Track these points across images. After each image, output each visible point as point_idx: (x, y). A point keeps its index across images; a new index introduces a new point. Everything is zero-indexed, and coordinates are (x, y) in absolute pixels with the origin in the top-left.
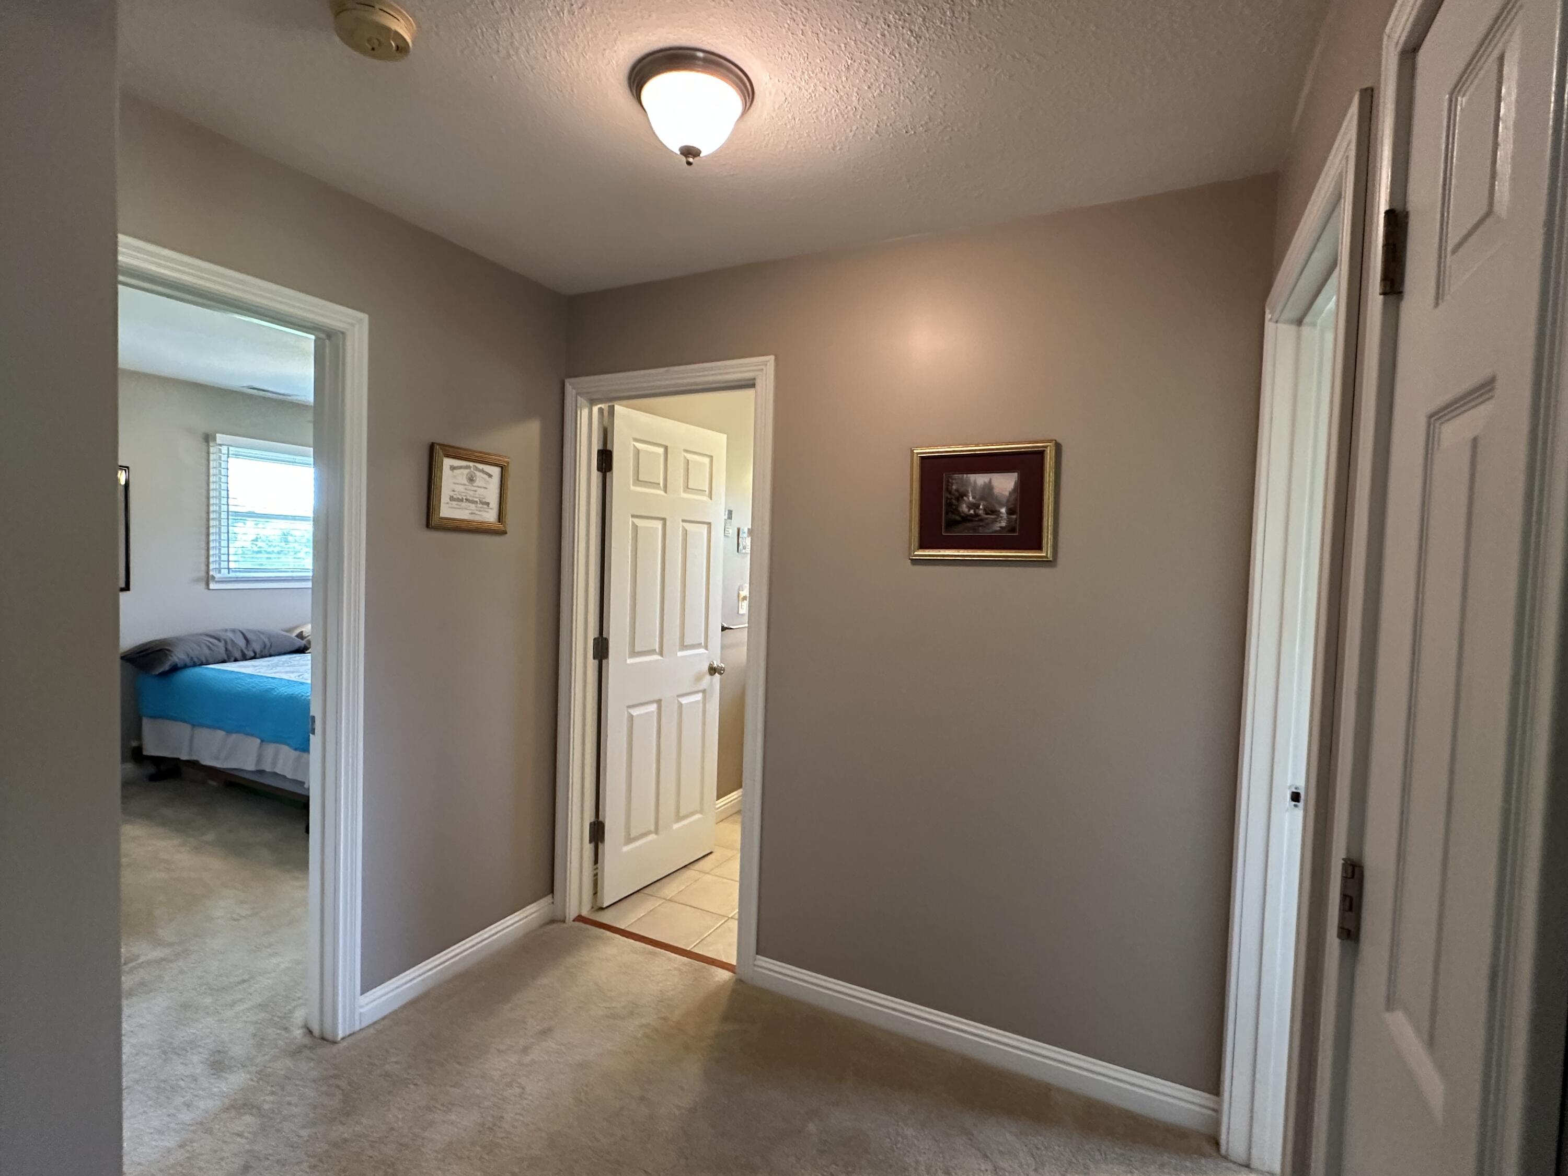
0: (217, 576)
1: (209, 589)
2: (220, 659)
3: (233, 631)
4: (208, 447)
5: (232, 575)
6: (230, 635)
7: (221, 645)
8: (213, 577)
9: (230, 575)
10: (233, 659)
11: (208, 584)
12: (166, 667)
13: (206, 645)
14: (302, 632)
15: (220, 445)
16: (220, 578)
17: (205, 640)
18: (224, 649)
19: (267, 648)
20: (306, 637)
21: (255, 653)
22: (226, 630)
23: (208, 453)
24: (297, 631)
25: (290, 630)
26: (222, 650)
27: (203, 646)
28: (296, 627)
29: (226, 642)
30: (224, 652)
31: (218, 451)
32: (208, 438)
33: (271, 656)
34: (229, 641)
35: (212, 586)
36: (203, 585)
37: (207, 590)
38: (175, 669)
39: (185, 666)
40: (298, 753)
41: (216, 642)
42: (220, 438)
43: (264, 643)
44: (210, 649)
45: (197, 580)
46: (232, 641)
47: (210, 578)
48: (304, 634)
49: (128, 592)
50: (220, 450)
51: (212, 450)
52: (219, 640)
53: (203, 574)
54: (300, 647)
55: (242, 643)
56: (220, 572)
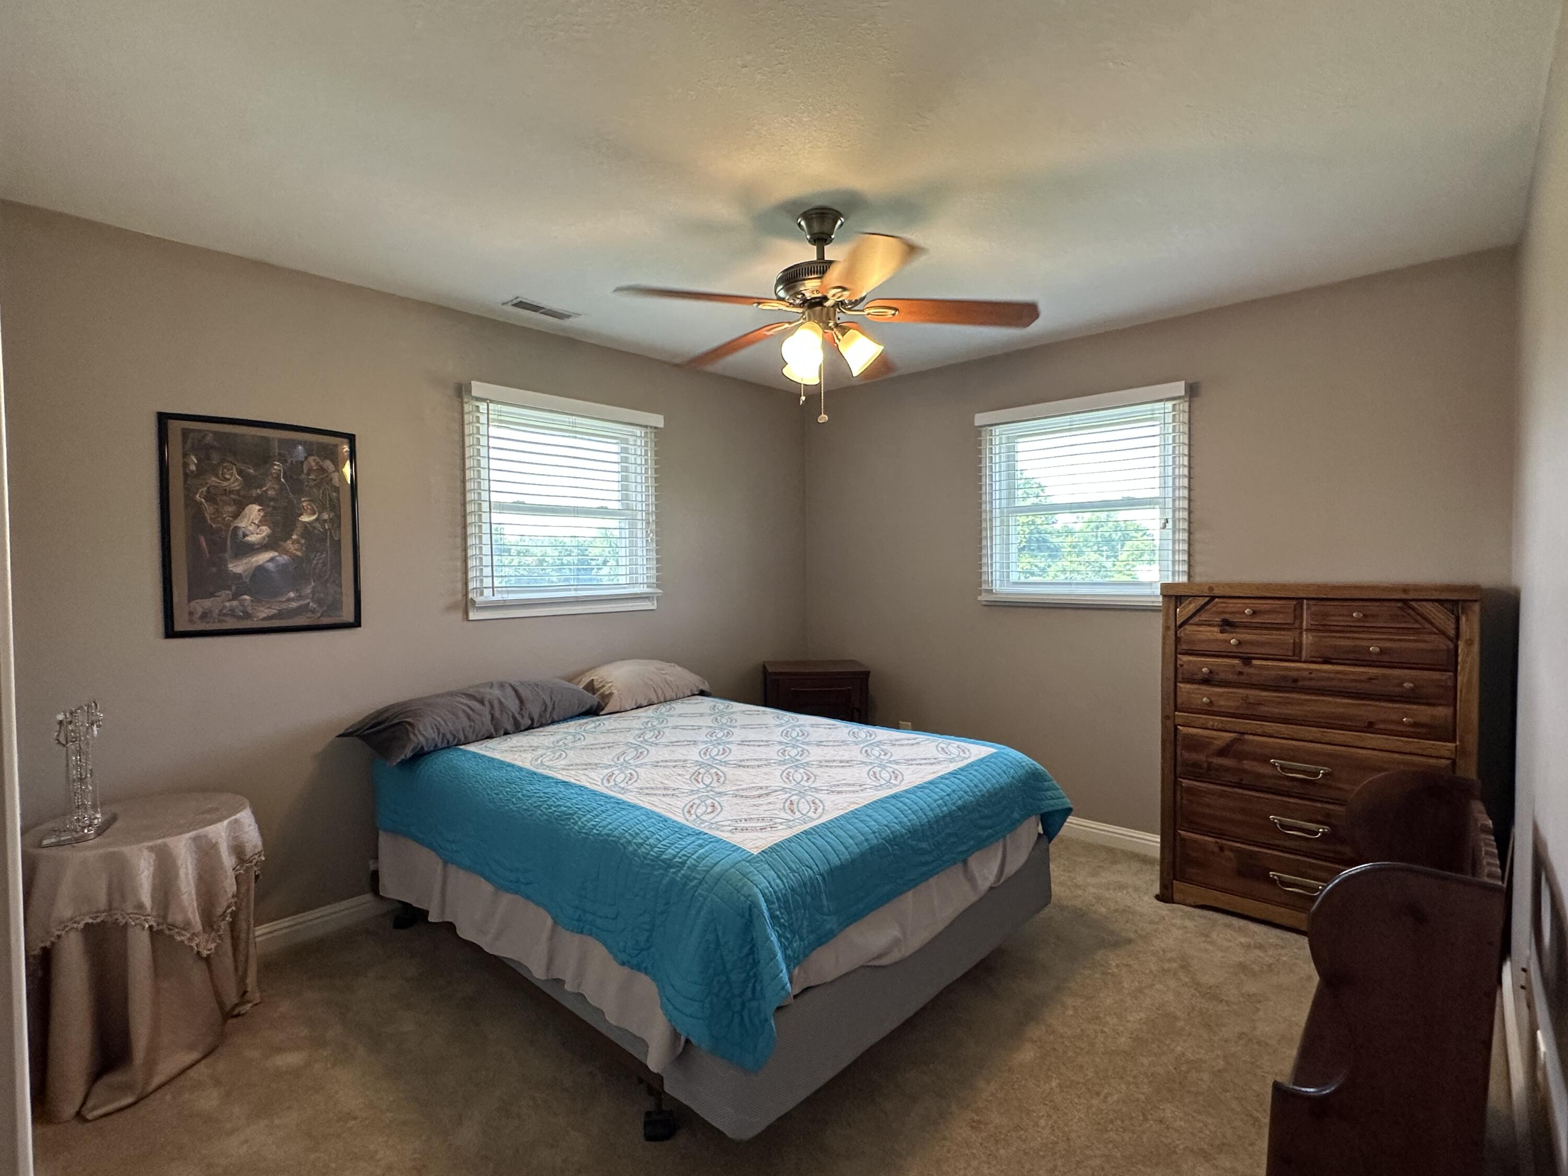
0: (479, 599)
1: (468, 620)
2: (484, 732)
3: (502, 685)
4: (462, 403)
5: (498, 597)
6: (496, 692)
7: (486, 710)
8: (473, 602)
9: (495, 598)
10: (502, 732)
11: (466, 613)
12: (408, 753)
13: (464, 711)
14: (593, 680)
15: (478, 399)
16: (481, 603)
17: (462, 703)
18: (489, 717)
19: (549, 710)
20: (598, 690)
21: (532, 720)
22: (491, 685)
23: (462, 414)
24: (586, 680)
25: (572, 678)
26: (487, 719)
27: (461, 715)
28: (583, 673)
29: (492, 707)
30: (490, 723)
31: (474, 408)
32: (461, 391)
33: (553, 722)
34: (496, 704)
35: (472, 616)
36: (460, 615)
37: (466, 622)
38: (420, 755)
39: (436, 749)
40: (626, 970)
41: (476, 705)
42: (478, 388)
43: (544, 703)
44: (469, 717)
45: (451, 608)
46: (500, 702)
47: (469, 604)
48: (595, 683)
49: (359, 629)
50: (478, 407)
51: (467, 408)
52: (482, 702)
53: (459, 597)
54: (591, 708)
55: (512, 704)
56: (482, 594)
